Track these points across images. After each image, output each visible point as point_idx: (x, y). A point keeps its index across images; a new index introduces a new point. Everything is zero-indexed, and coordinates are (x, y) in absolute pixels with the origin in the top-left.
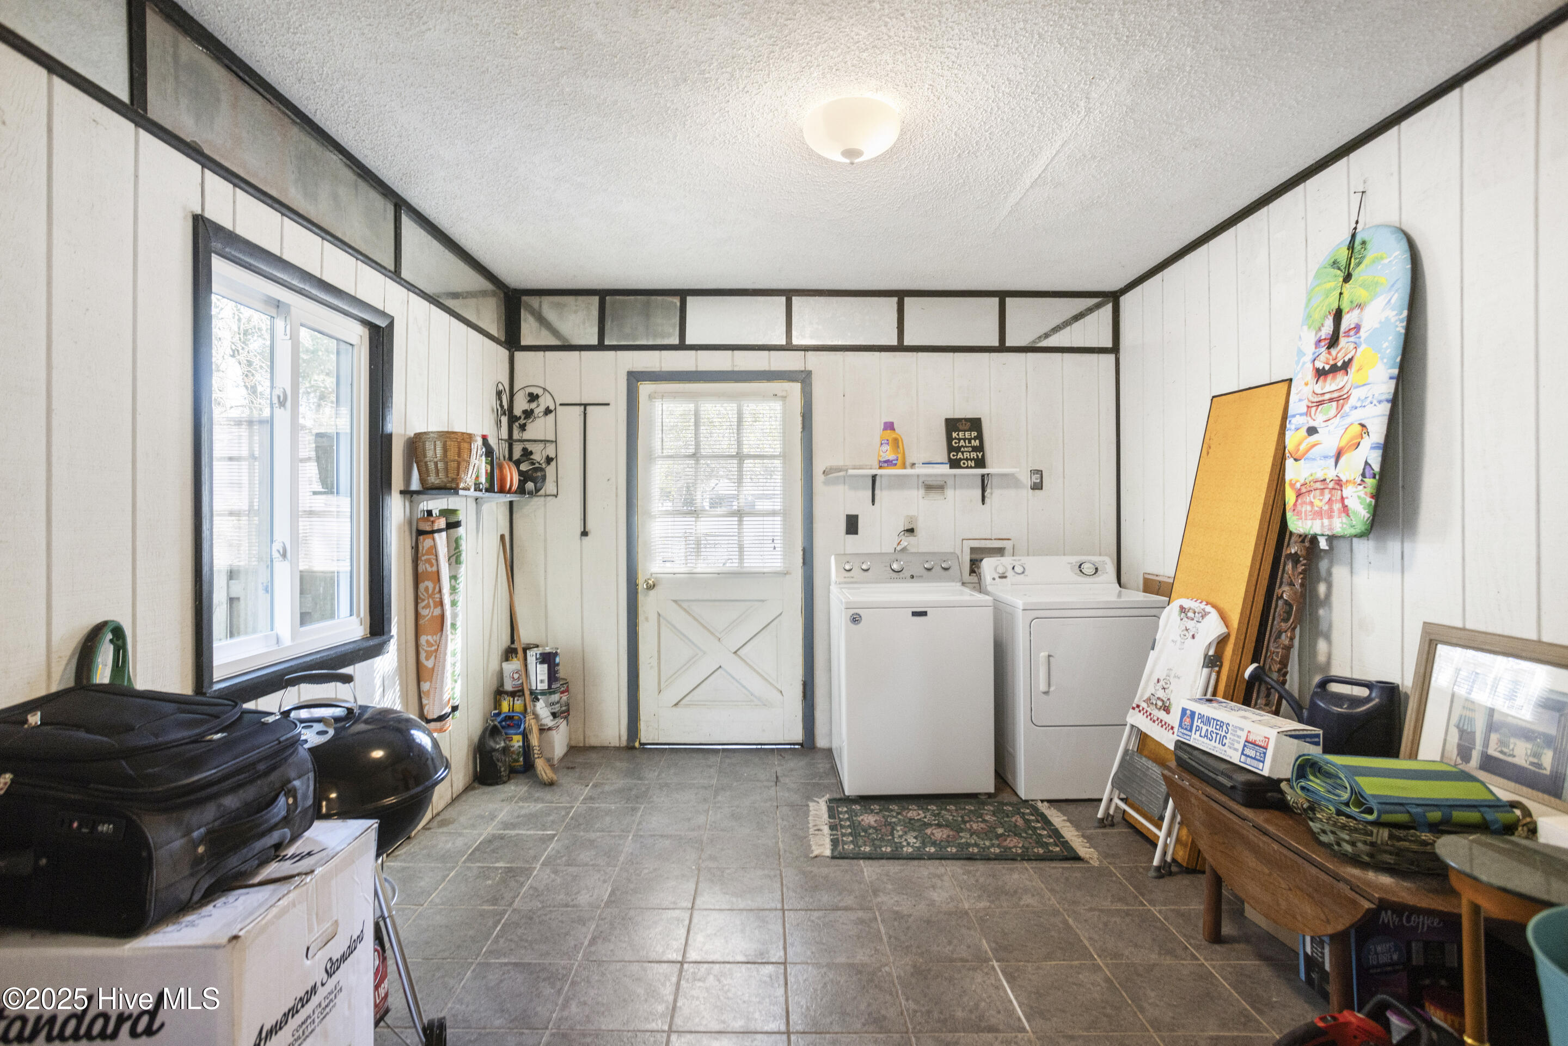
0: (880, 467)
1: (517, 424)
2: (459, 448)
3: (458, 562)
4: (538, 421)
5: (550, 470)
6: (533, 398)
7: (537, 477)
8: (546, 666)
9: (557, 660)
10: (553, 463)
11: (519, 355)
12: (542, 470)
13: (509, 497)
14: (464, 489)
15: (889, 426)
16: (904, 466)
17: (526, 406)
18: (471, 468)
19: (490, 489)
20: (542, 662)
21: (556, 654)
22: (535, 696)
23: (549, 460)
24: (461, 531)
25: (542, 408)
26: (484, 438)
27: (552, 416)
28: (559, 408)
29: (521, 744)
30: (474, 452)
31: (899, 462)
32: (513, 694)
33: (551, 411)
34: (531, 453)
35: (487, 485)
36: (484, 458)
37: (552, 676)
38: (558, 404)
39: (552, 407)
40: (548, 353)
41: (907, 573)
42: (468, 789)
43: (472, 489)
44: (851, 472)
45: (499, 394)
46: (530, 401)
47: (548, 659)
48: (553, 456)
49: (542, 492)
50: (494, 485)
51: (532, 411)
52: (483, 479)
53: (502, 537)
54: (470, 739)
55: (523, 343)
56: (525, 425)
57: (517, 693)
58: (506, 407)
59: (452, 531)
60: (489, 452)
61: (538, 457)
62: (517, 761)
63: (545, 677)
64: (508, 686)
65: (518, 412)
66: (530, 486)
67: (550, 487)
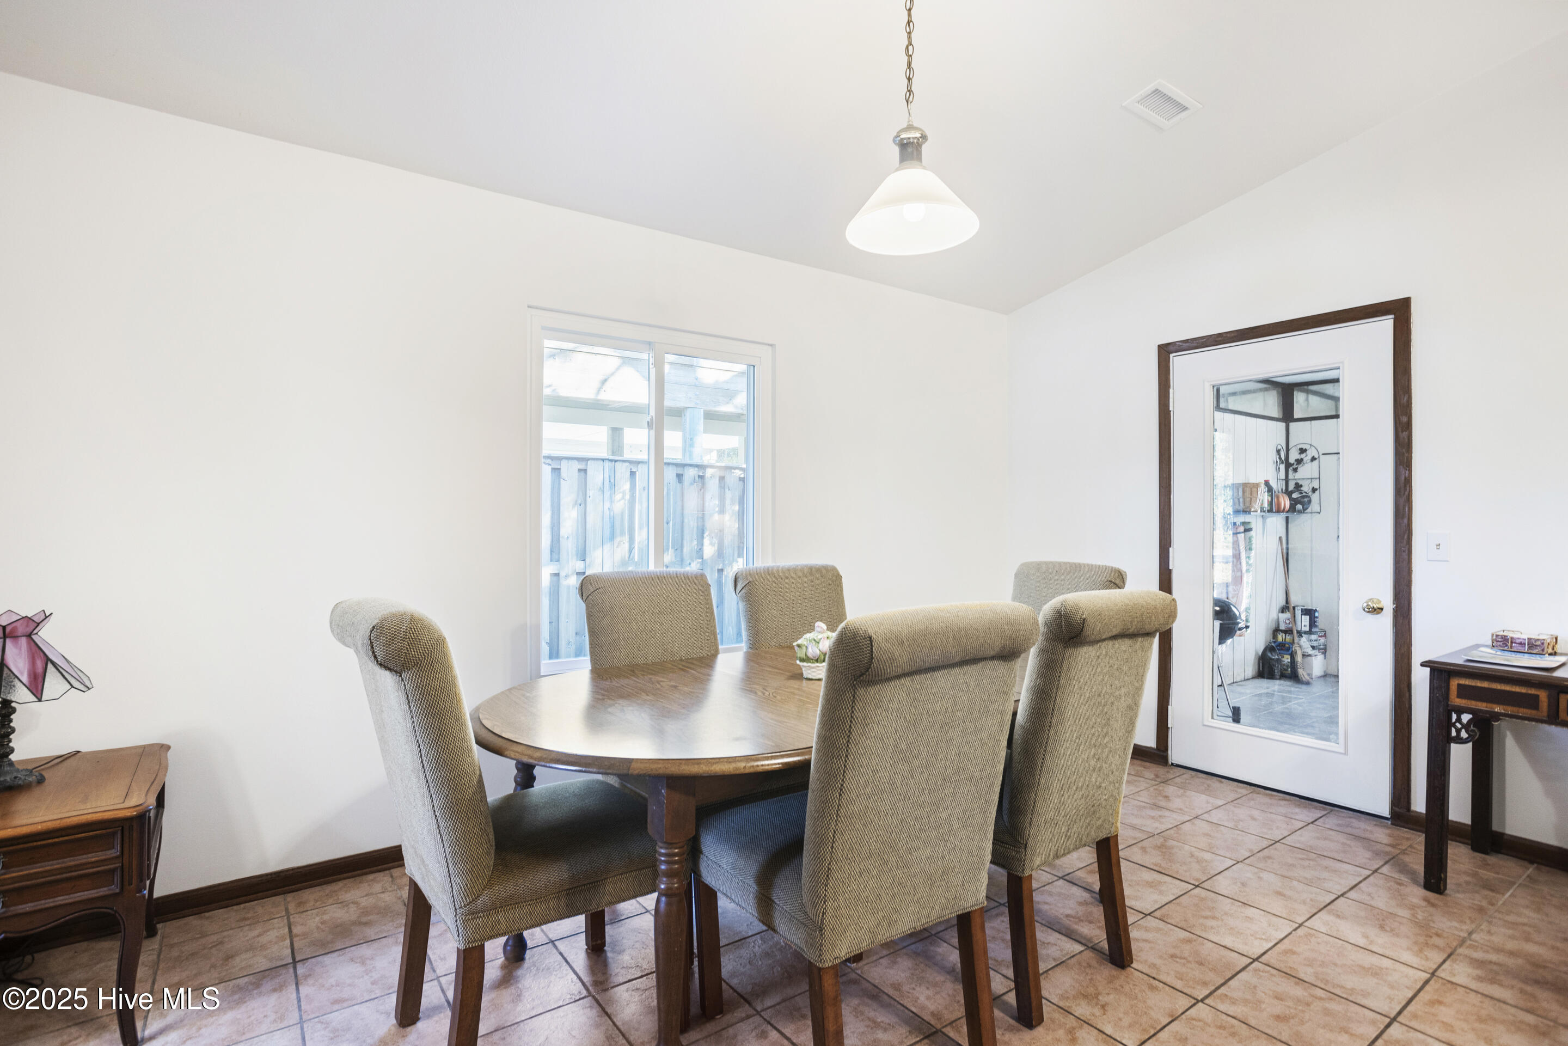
1: (1291, 468)
2: (1251, 491)
3: (1250, 549)
4: (1306, 465)
5: (1315, 497)
6: (1302, 451)
7: (1304, 502)
8: (1308, 617)
9: (1316, 614)
10: (1317, 492)
11: (1292, 425)
12: (1308, 497)
13: (1284, 515)
14: (1253, 511)
17: (1298, 457)
18: (1258, 500)
19: (1270, 511)
20: (1305, 615)
21: (1316, 611)
22: (1300, 634)
23: (1314, 490)
24: (1252, 533)
25: (1309, 457)
26: (1267, 483)
27: (1316, 462)
28: (1321, 456)
29: (1289, 660)
30: (1259, 492)
32: (1285, 632)
33: (1316, 459)
34: (1301, 486)
35: (1269, 508)
36: (1266, 493)
37: (1313, 623)
38: (1320, 454)
39: (1316, 456)
40: (1313, 422)
42: (1253, 678)
43: (1259, 511)
45: (1278, 451)
46: (1300, 453)
47: (1309, 612)
48: (1318, 487)
49: (1309, 510)
50: (1273, 508)
51: (1302, 460)
52: (1266, 505)
53: (1280, 538)
54: (1257, 653)
55: (1296, 417)
56: (1297, 468)
57: (1288, 631)
58: (1283, 458)
59: (1247, 533)
60: (1270, 489)
61: (1306, 488)
62: (1287, 670)
63: (1307, 624)
64: (1282, 627)
65: (1292, 460)
66: (1299, 507)
67: (1314, 506)
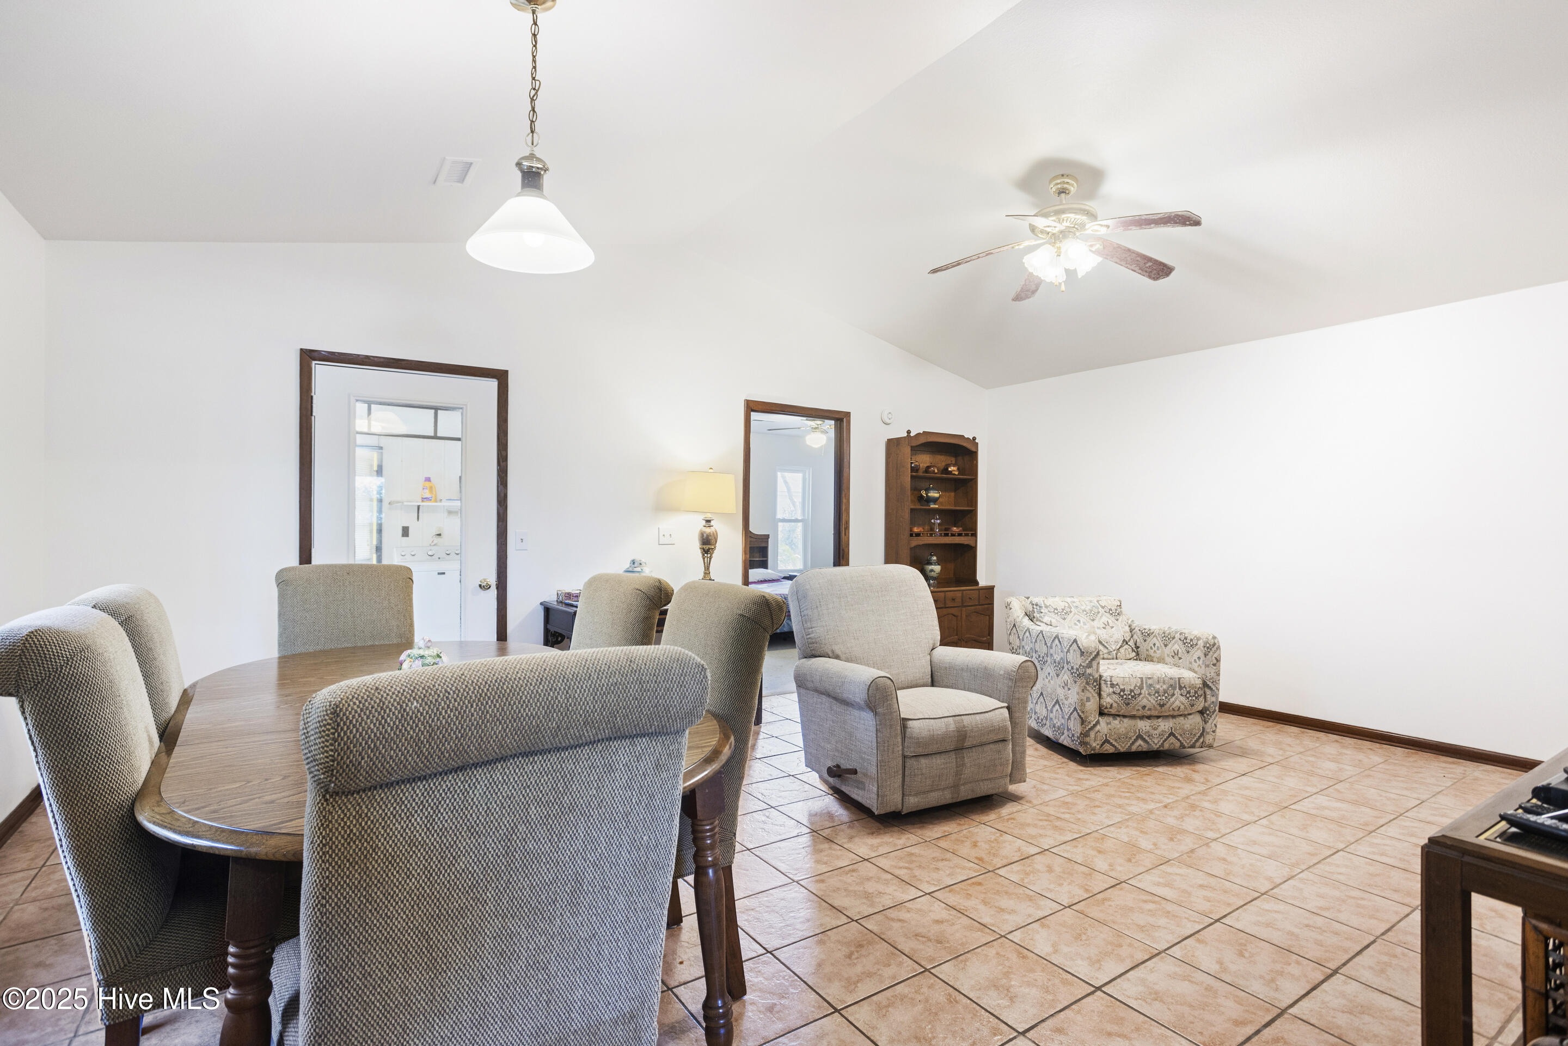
0: (423, 501)
15: (428, 479)
16: (436, 501)
31: (433, 499)
41: (436, 557)
44: (405, 503)
